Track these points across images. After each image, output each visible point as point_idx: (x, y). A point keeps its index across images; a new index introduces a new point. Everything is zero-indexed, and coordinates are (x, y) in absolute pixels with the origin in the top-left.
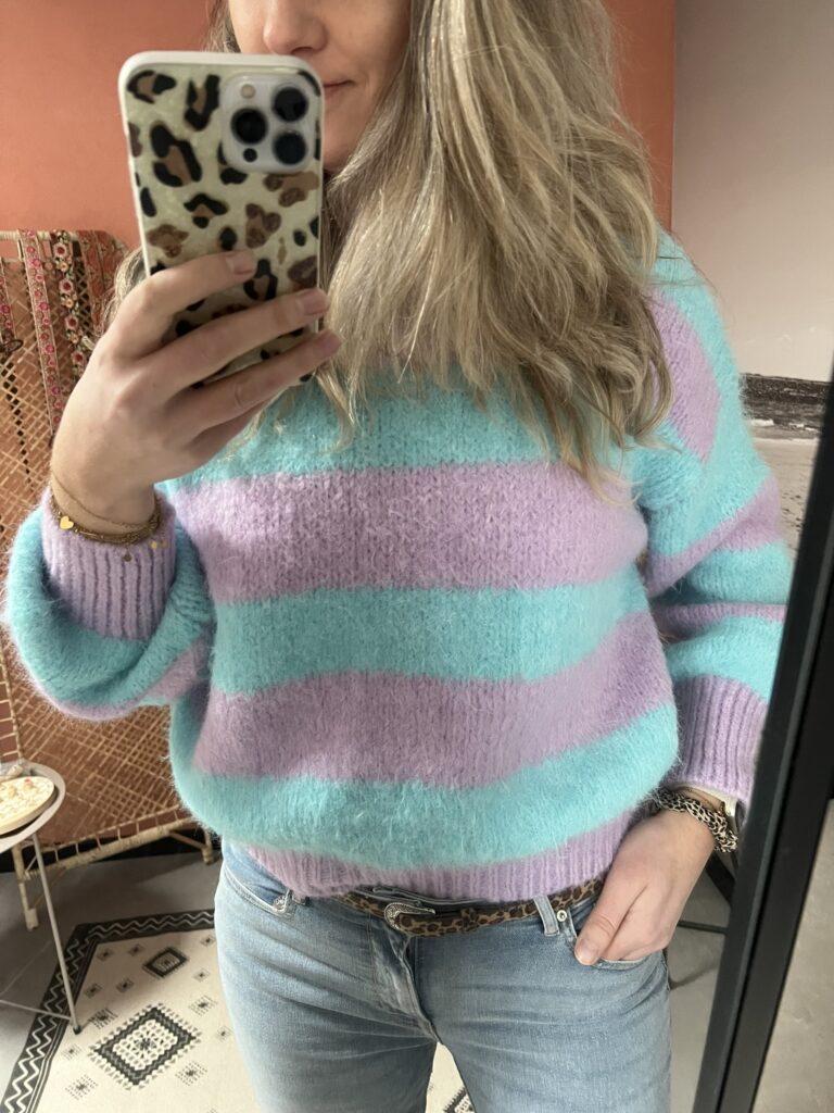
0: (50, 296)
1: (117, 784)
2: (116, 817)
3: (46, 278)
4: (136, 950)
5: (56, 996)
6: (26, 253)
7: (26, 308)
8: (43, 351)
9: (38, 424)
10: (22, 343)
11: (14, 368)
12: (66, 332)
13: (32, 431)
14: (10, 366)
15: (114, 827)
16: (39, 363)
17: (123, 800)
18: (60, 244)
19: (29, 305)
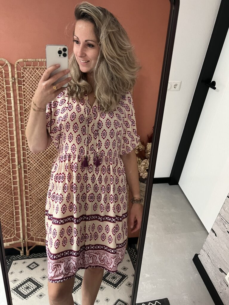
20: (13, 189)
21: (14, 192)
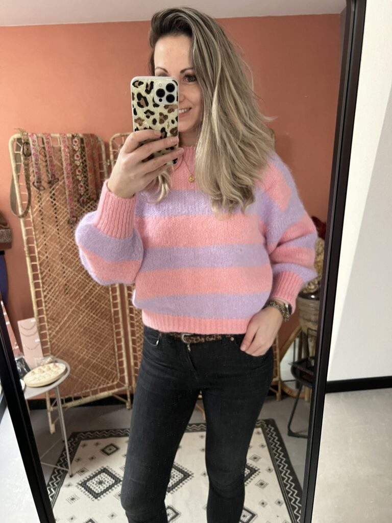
0: (70, 160)
1: (91, 371)
2: (90, 386)
3: (69, 153)
4: (97, 444)
5: (62, 461)
6: (62, 143)
7: (61, 166)
8: (67, 183)
9: (63, 214)
10: (58, 179)
11: (55, 190)
12: (76, 175)
13: (61, 217)
14: (53, 189)
15: (88, 390)
16: (65, 189)
17: (93, 379)
18: (76, 139)
19: (62, 164)
20: (113, 315)
21: (115, 319)
